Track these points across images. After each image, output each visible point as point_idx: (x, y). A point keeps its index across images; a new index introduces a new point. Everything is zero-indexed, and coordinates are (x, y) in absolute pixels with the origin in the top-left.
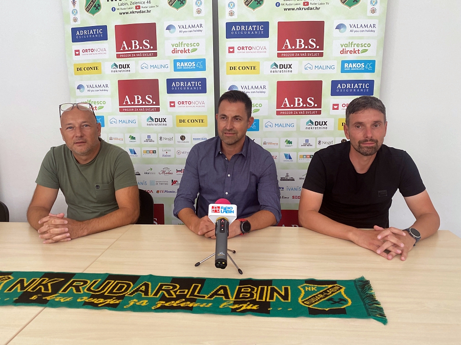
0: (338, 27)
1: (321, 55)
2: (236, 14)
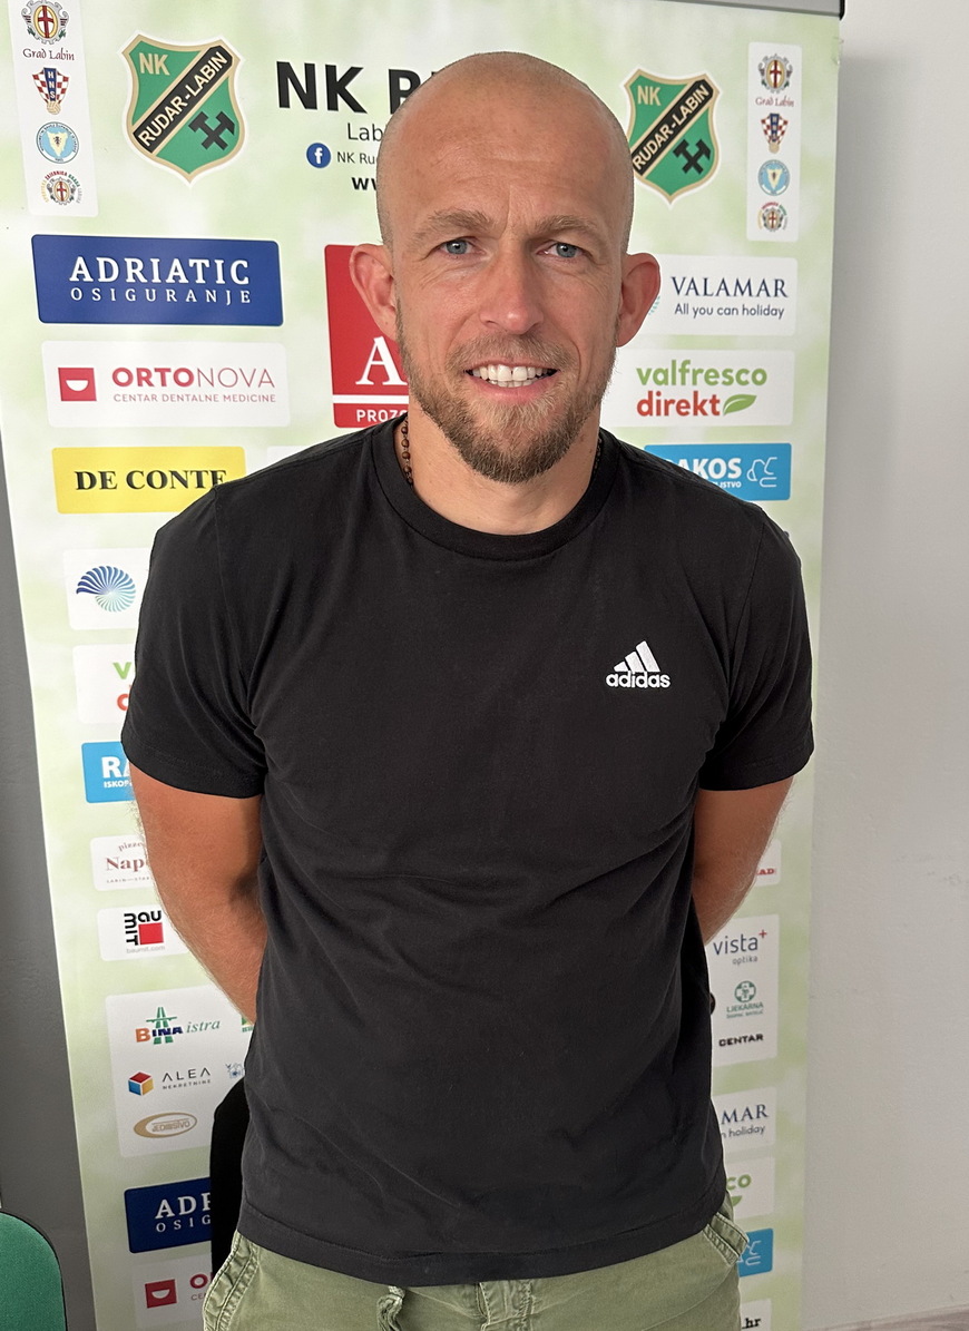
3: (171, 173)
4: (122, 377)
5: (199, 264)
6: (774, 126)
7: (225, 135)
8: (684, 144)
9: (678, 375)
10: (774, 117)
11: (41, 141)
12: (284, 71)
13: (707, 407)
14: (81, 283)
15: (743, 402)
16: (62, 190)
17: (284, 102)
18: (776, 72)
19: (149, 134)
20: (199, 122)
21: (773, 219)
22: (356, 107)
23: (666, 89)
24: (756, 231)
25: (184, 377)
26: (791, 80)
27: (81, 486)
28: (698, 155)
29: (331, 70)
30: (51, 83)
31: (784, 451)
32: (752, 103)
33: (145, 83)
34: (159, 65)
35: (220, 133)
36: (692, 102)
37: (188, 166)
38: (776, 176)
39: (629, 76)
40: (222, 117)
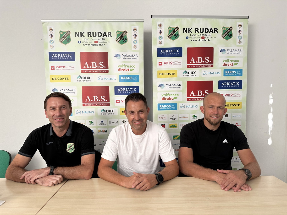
0: (221, 51)
1: (212, 66)
2: (163, 43)
3: (172, 40)
4: (165, 63)
5: (174, 50)
7: (178, 36)
8: (229, 34)
9: (228, 61)
11: (159, 38)
12: (184, 29)
14: (162, 53)
15: (236, 64)
16: (161, 43)
17: (184, 32)
18: (240, 25)
19: (170, 37)
20: (175, 35)
21: (240, 42)
22: (191, 32)
24: (238, 44)
25: (171, 62)
26: (242, 26)
27: (160, 75)
28: (230, 36)
30: (160, 32)
31: (241, 70)
32: (237, 29)
33: (170, 31)
34: (171, 29)
35: (177, 36)
37: (173, 40)
38: (240, 37)
39: (222, 27)
40: (177, 34)
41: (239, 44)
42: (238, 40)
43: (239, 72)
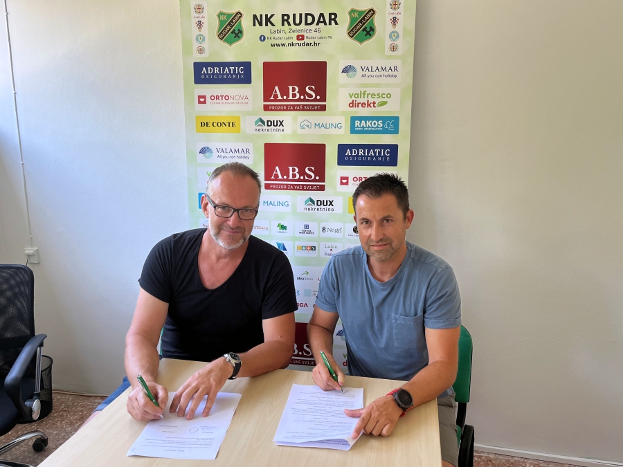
0: (346, 70)
1: (323, 108)
2: (207, 50)
3: (226, 45)
5: (232, 68)
6: (394, 21)
7: (239, 35)
8: (365, 28)
9: (362, 96)
10: (395, 18)
11: (197, 39)
12: (255, 17)
13: (372, 105)
14: (204, 74)
15: (384, 103)
16: (201, 51)
17: (254, 25)
18: (395, 5)
19: (222, 35)
20: (233, 32)
21: (394, 48)
22: (273, 25)
23: (360, 12)
24: (388, 52)
25: (227, 97)
26: (400, 6)
27: (202, 126)
28: (370, 31)
29: (266, 15)
30: (200, 24)
31: (397, 119)
32: (387, 14)
33: (221, 22)
34: (225, 18)
35: (238, 34)
36: (368, 16)
37: (230, 43)
38: (395, 36)
39: (349, 10)
40: (239, 30)
41: (392, 53)
42: (388, 42)
43: (391, 124)
